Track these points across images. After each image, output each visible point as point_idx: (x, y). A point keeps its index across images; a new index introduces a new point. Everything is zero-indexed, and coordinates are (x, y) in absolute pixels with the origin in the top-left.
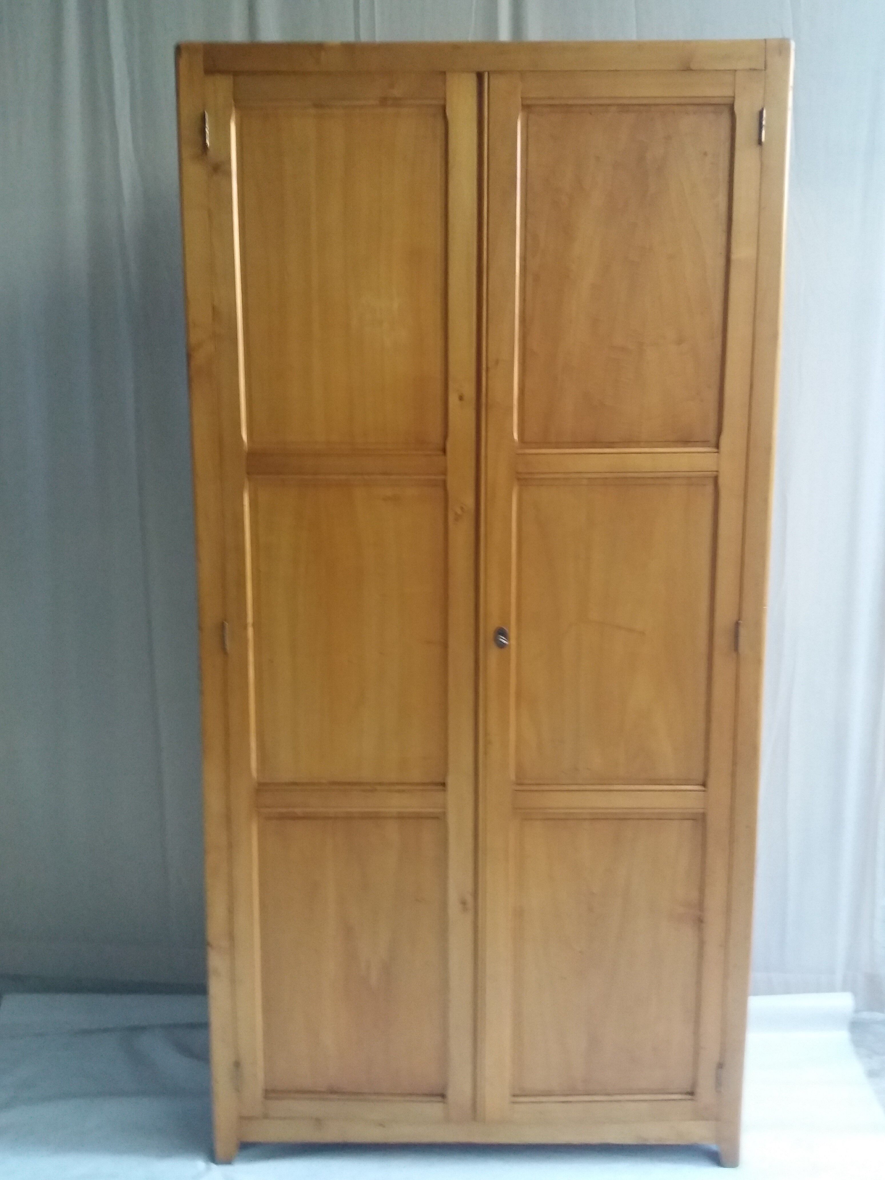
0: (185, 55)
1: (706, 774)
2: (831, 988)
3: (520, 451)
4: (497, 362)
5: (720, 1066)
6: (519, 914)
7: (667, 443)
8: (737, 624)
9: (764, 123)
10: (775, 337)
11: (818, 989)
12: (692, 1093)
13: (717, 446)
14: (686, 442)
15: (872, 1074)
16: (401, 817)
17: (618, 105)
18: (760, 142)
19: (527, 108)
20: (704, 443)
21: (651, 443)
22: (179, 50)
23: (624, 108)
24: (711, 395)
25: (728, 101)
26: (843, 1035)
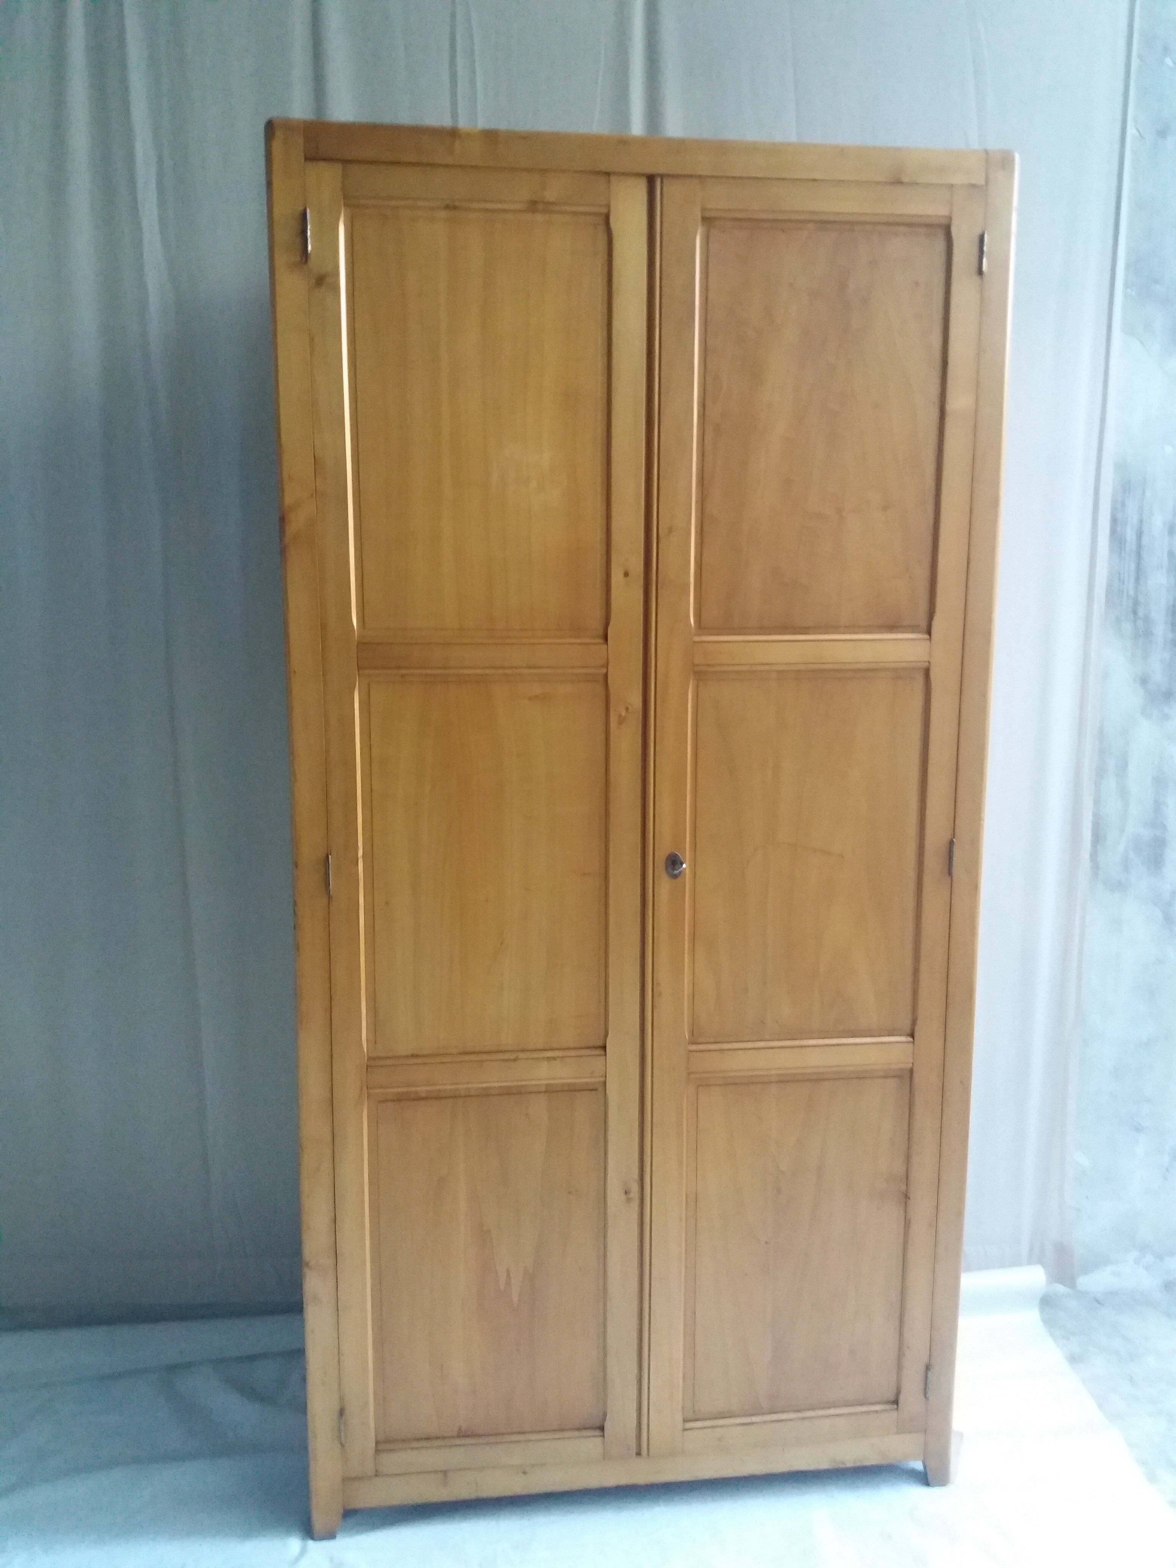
0: (279, 134)
1: (914, 1022)
2: (1016, 1262)
3: (697, 639)
4: (670, 530)
5: (928, 1368)
6: (694, 1201)
7: (869, 629)
8: (951, 843)
9: (985, 248)
10: (995, 503)
11: (1002, 1264)
12: (896, 1402)
13: (929, 632)
14: (892, 627)
15: (1074, 1359)
16: (550, 1091)
17: (815, 221)
18: (980, 272)
19: (707, 220)
20: (913, 629)
21: (852, 628)
22: (270, 127)
23: (824, 224)
24: (922, 573)
25: (944, 221)
26: (1033, 1316)
